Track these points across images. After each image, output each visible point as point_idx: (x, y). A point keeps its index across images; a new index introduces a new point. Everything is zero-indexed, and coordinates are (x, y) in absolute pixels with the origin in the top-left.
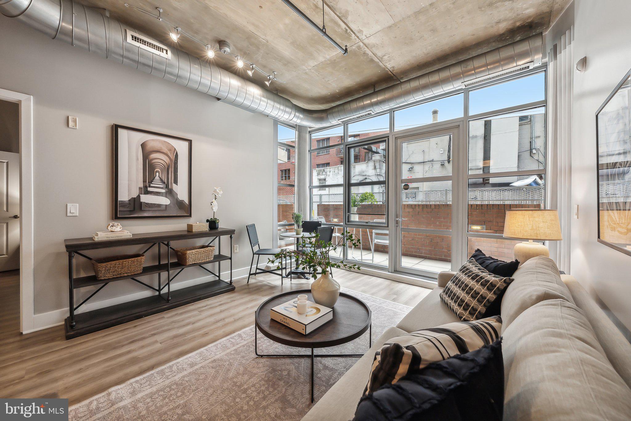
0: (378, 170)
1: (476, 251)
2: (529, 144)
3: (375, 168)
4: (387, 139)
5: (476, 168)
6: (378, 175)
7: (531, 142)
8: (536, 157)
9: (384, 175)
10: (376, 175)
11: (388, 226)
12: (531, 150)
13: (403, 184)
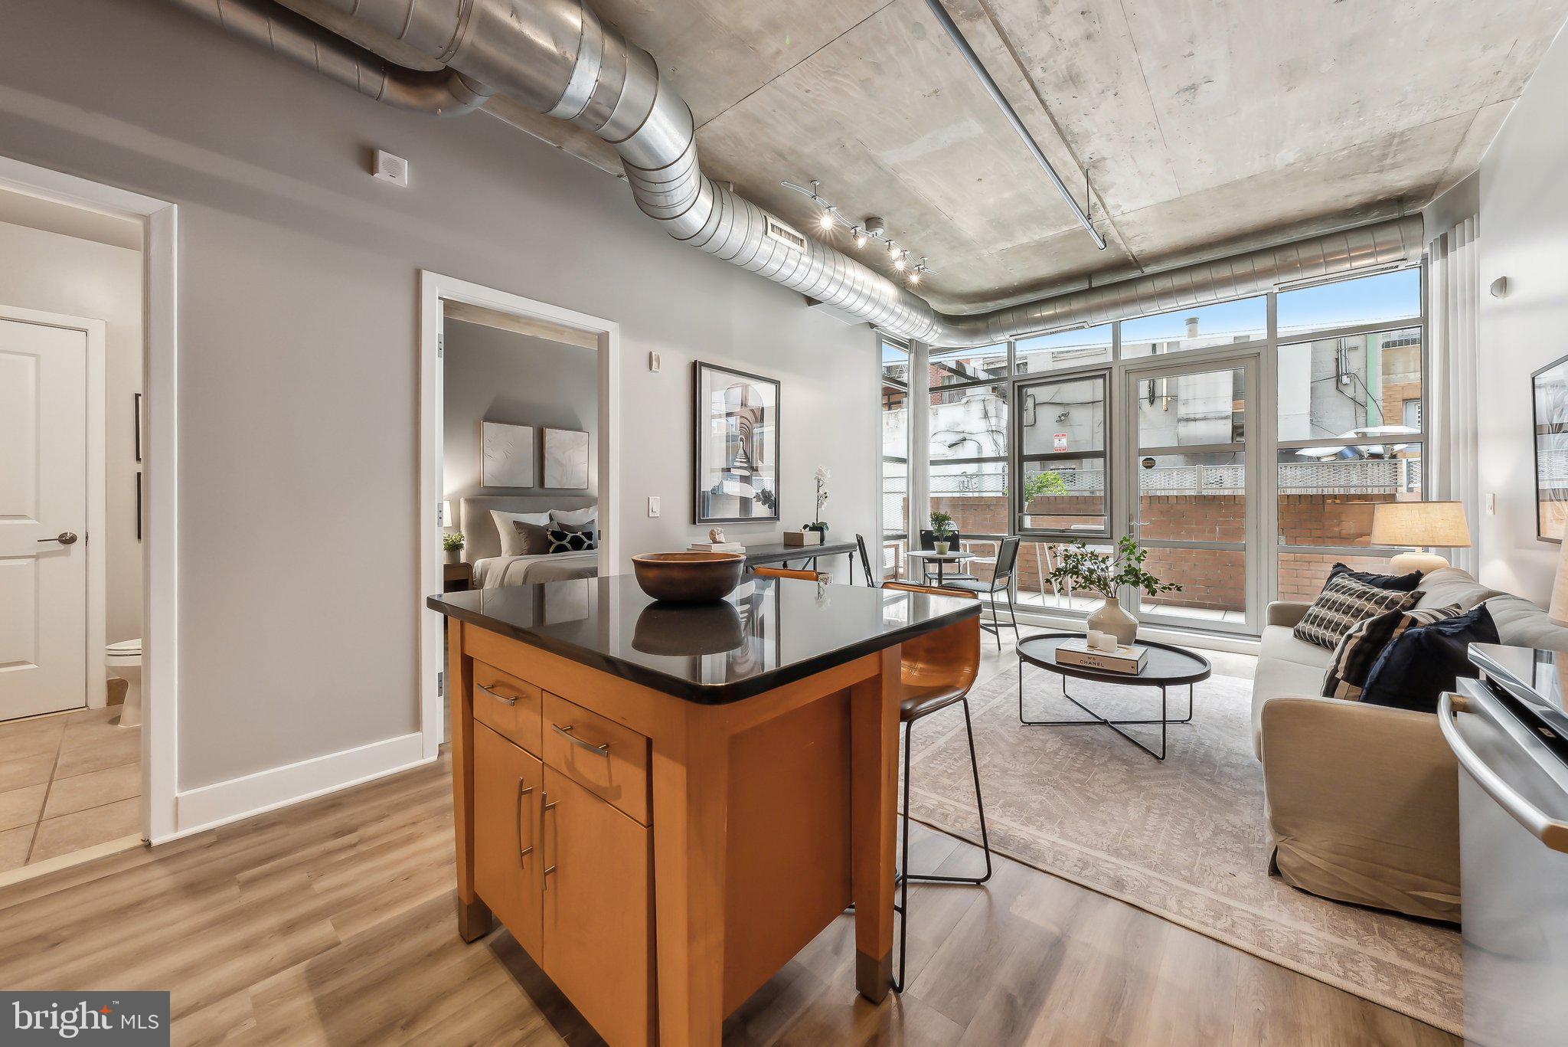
0: (993, 421)
1: (1335, 567)
2: (1334, 364)
3: (986, 416)
4: (1107, 372)
5: (1217, 415)
6: (992, 431)
7: (1337, 359)
8: (1349, 392)
9: (1005, 432)
10: (988, 431)
11: (1111, 538)
12: (1338, 378)
13: (1142, 458)
